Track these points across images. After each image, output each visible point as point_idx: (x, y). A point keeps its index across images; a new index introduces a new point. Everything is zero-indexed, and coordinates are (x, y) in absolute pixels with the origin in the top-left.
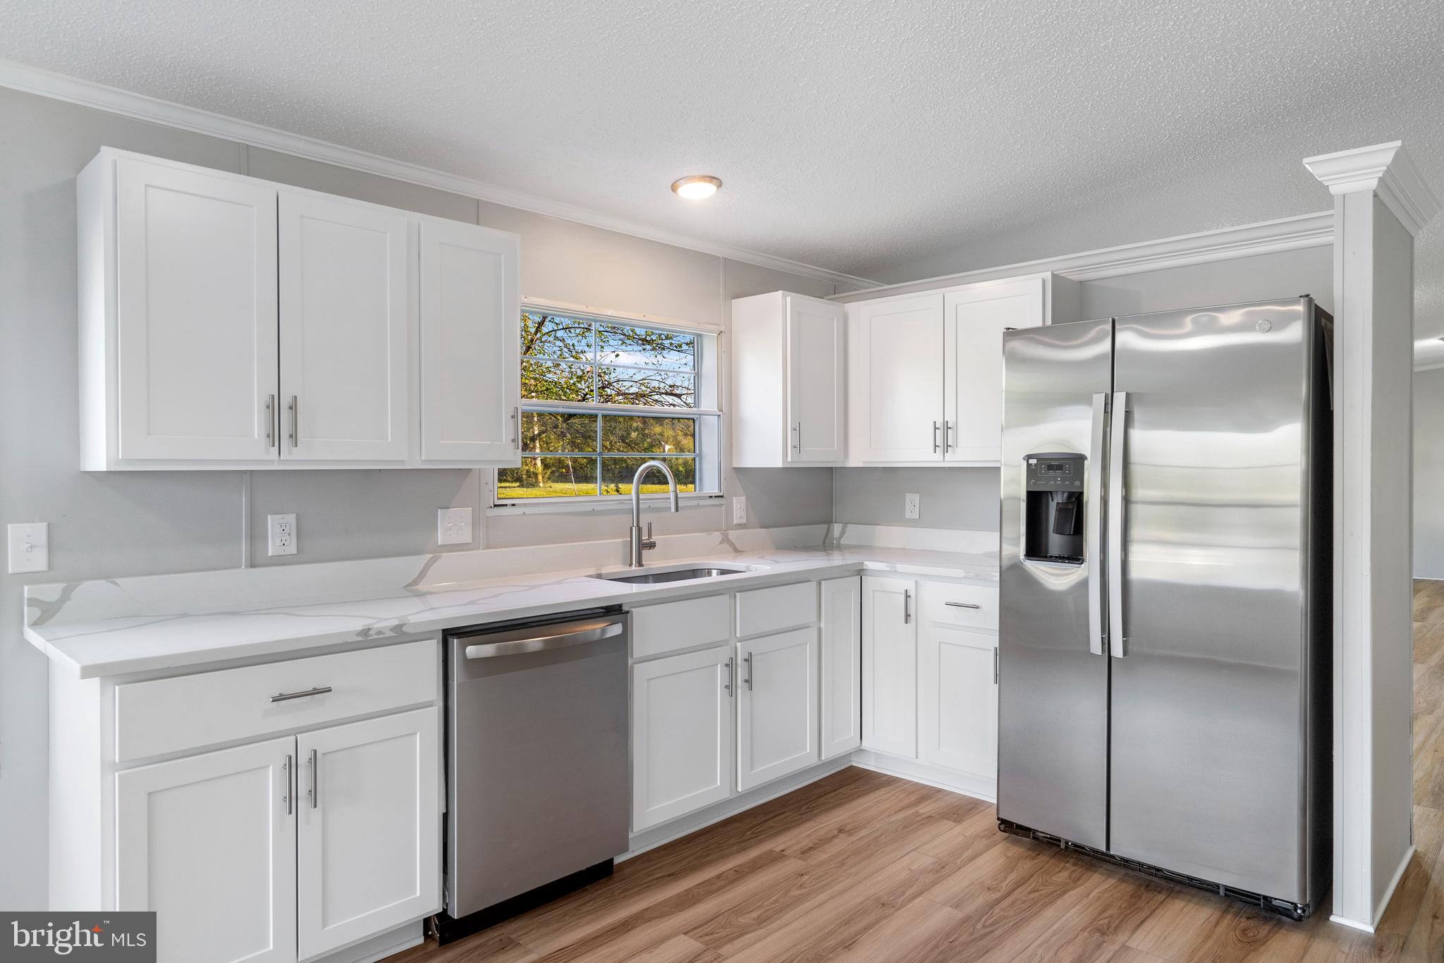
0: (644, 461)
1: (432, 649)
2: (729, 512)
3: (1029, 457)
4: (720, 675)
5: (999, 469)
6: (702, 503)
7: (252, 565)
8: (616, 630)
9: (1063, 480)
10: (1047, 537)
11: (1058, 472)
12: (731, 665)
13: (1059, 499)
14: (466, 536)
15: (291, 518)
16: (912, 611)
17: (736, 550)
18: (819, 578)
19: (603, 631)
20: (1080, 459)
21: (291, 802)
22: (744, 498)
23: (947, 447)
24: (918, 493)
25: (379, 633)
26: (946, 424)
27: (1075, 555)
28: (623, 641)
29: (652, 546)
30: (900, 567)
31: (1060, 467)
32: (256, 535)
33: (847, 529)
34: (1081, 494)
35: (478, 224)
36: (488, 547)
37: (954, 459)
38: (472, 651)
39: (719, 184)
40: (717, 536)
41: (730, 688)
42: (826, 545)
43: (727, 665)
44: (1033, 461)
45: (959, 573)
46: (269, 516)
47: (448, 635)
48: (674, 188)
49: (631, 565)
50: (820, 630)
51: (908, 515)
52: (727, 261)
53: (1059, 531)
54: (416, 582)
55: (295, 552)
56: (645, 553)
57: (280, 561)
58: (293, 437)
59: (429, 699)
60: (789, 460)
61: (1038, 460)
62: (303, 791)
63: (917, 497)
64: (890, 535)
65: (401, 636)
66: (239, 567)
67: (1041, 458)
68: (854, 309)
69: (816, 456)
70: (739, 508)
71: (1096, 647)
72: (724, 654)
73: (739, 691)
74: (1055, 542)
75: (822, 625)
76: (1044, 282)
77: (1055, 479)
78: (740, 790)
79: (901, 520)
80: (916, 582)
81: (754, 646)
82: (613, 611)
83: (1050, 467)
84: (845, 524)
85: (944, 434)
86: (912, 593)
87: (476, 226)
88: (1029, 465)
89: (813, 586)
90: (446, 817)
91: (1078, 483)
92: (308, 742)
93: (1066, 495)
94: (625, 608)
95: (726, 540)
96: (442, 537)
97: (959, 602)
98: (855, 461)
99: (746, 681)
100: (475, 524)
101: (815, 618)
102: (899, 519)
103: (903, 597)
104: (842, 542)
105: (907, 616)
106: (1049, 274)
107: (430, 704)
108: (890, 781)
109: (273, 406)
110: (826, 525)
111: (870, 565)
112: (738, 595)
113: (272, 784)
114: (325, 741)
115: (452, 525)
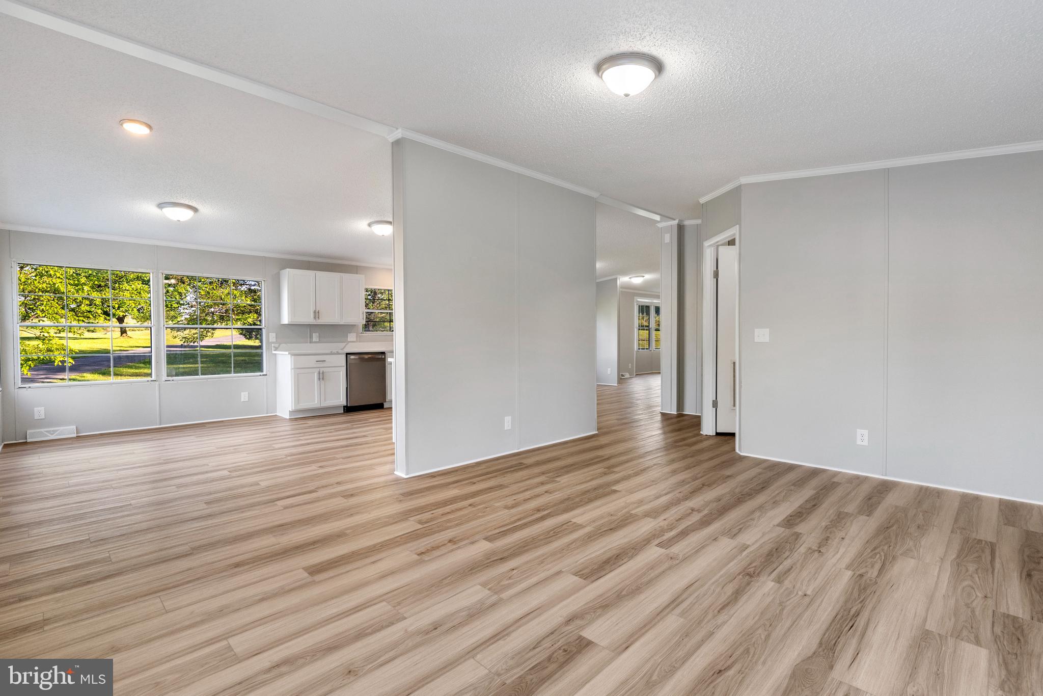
1: (344, 357)
7: (310, 343)
8: (383, 357)
15: (318, 334)
19: (380, 357)
21: (319, 379)
25: (334, 352)
28: (386, 359)
32: (311, 337)
35: (358, 274)
36: (359, 342)
38: (352, 357)
47: (347, 354)
57: (316, 342)
58: (318, 318)
59: (344, 364)
62: (321, 378)
65: (338, 353)
82: (383, 353)
87: (350, 274)
90: (347, 388)
92: (322, 370)
94: (385, 353)
100: (356, 337)
107: (343, 366)
109: (315, 312)
113: (316, 375)
114: (325, 370)
115: (352, 337)
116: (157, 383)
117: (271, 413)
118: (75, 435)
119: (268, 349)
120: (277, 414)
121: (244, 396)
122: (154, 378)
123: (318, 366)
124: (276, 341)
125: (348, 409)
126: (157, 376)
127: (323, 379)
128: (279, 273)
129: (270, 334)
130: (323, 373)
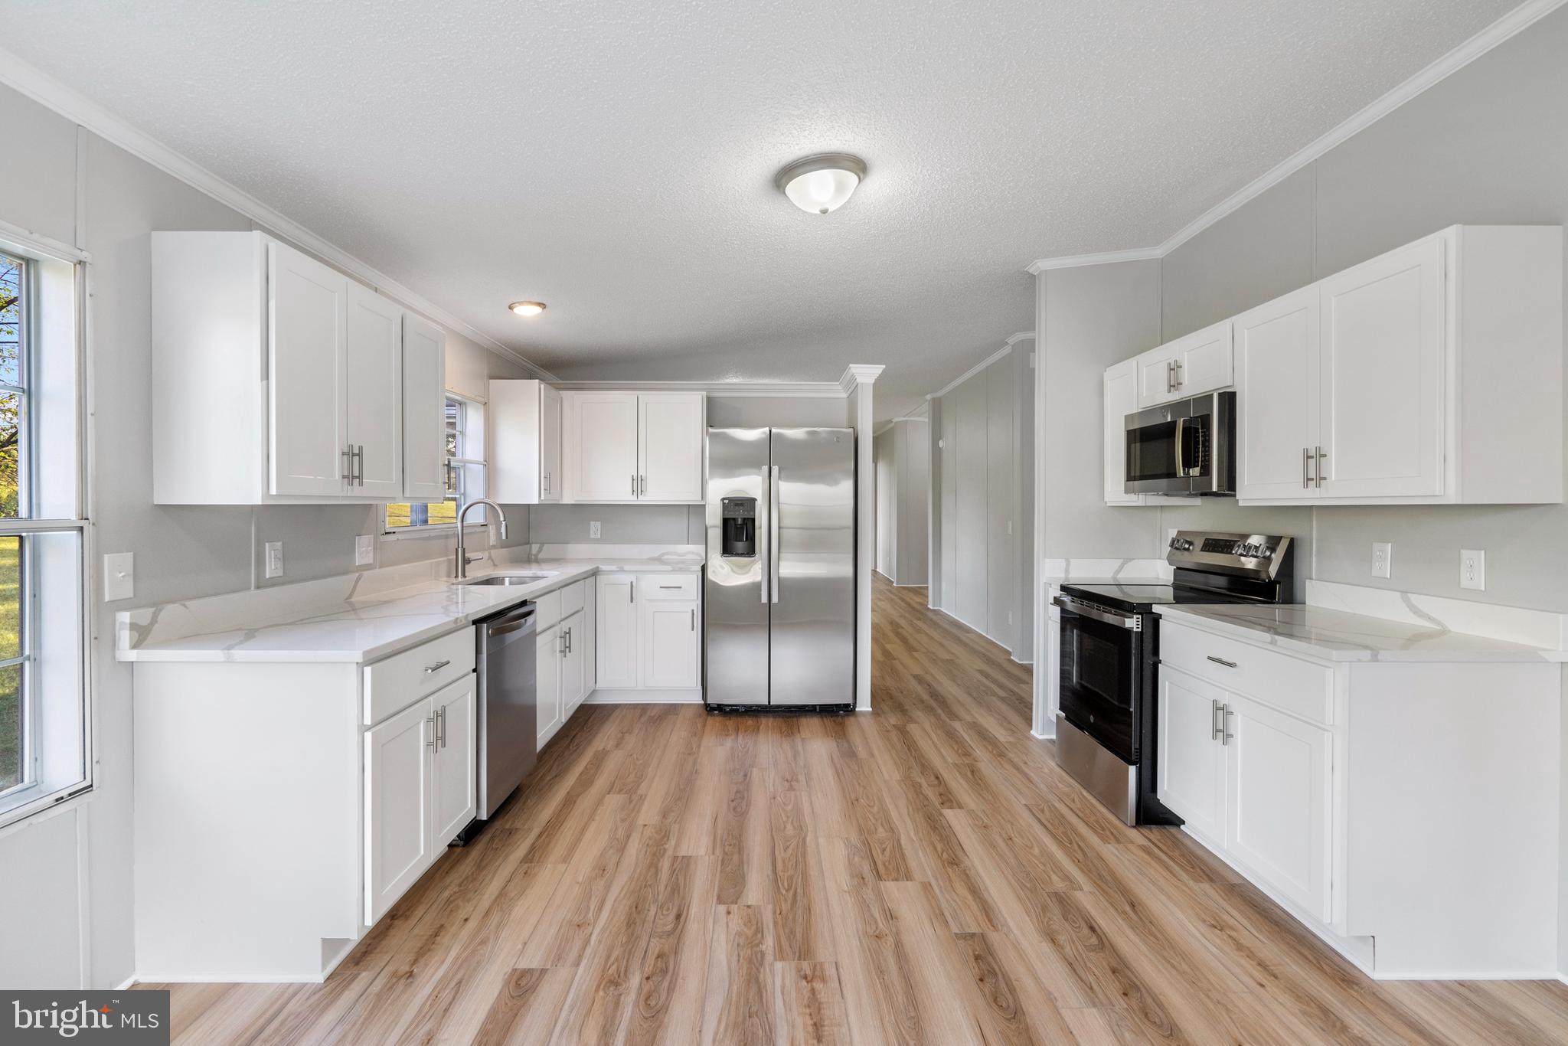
2: (489, 536)
3: (723, 499)
6: (477, 530)
9: (743, 512)
11: (741, 508)
13: (741, 522)
20: (754, 500)
23: (638, 492)
27: (751, 552)
30: (627, 568)
31: (742, 505)
33: (544, 548)
34: (753, 520)
36: (381, 566)
37: (644, 500)
39: (542, 305)
44: (726, 501)
48: (511, 308)
51: (592, 536)
54: (350, 596)
55: (281, 574)
61: (729, 500)
63: (598, 524)
64: (578, 550)
66: (249, 588)
67: (730, 500)
70: (493, 533)
71: (764, 600)
74: (741, 546)
77: (739, 511)
79: (587, 540)
80: (638, 576)
83: (736, 505)
84: (542, 544)
85: (638, 484)
86: (635, 583)
88: (724, 503)
89: (582, 583)
91: (752, 513)
93: (745, 520)
96: (359, 560)
98: (568, 500)
102: (585, 539)
104: (540, 557)
105: (633, 599)
108: (616, 707)
110: (526, 546)
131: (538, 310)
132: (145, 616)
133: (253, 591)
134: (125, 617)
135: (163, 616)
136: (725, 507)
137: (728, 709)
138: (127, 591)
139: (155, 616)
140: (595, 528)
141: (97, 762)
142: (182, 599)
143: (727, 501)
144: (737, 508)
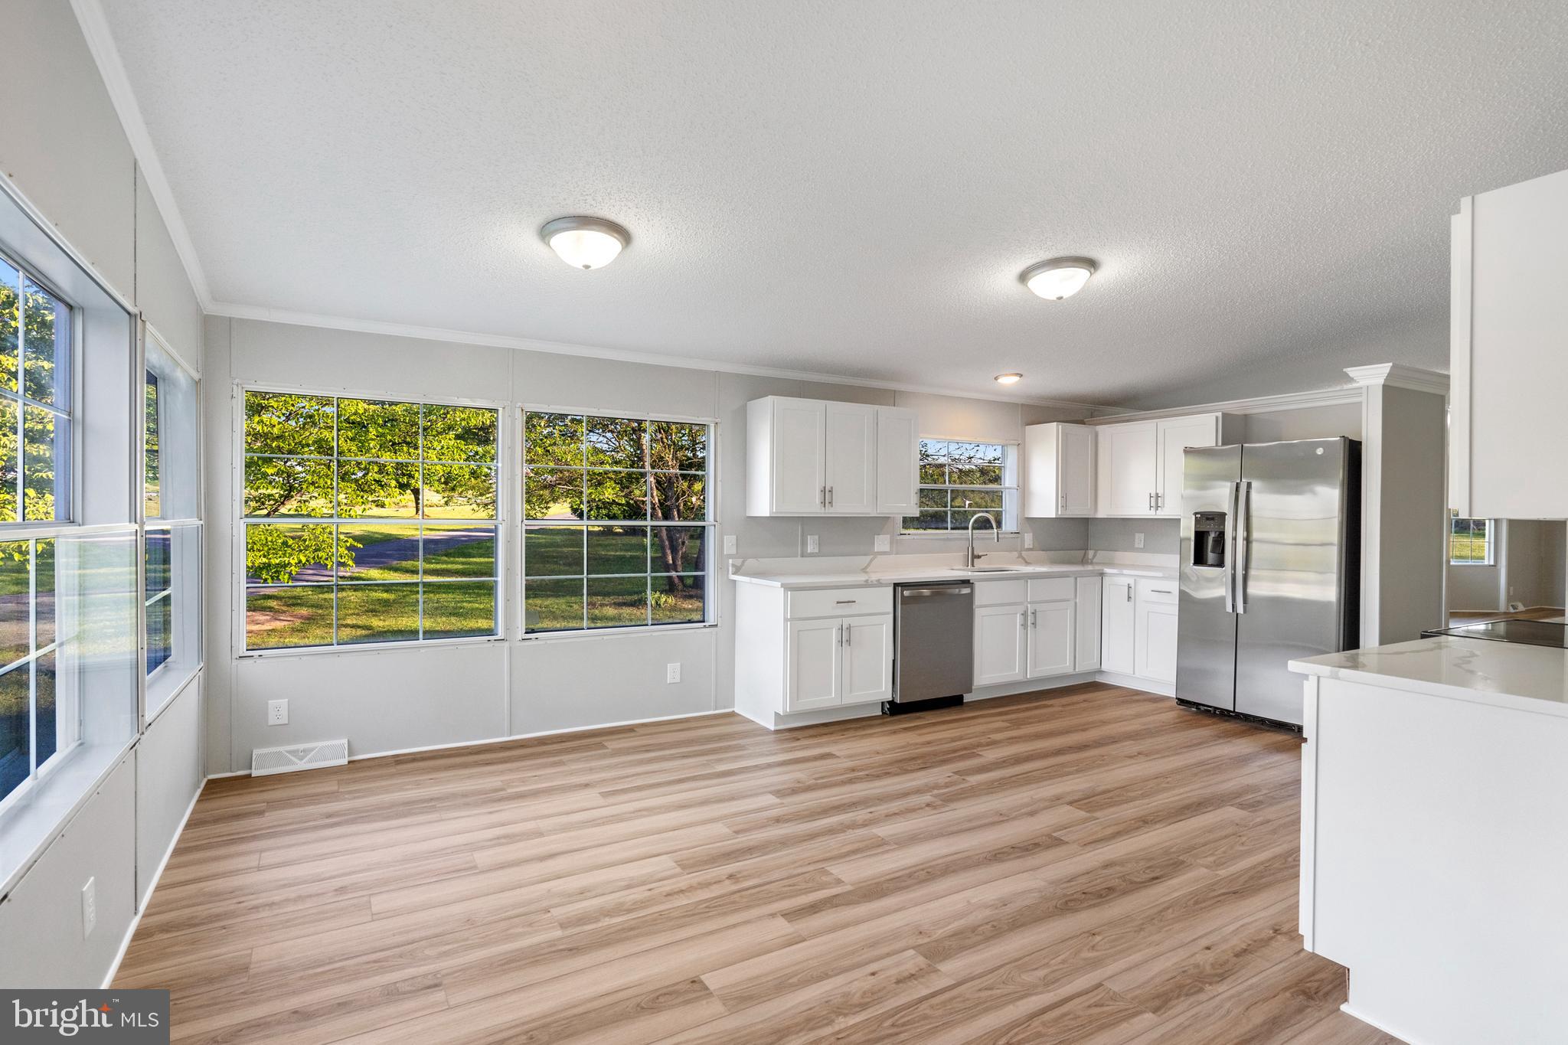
0: (975, 513)
1: (891, 589)
2: (1023, 541)
3: (1196, 514)
4: (1019, 619)
5: (1179, 520)
6: (1006, 536)
7: (802, 556)
8: (966, 591)
9: (1214, 525)
10: (1207, 556)
11: (1212, 522)
12: (1025, 615)
13: (1212, 535)
14: (887, 548)
15: (817, 537)
16: (1132, 595)
17: (1026, 562)
18: (1076, 576)
19: (960, 591)
20: (1223, 515)
21: (841, 642)
22: (1031, 534)
23: (1157, 507)
24: (1142, 533)
25: (872, 582)
26: (1157, 496)
27: (1220, 563)
28: (971, 596)
29: (979, 557)
30: (1125, 572)
31: (1213, 519)
32: (804, 543)
33: (1098, 555)
34: (1223, 533)
35: (894, 405)
36: (897, 554)
37: (1161, 514)
38: (906, 593)
39: (1021, 376)
40: (1016, 554)
41: (1024, 626)
42: (1084, 561)
43: (1022, 614)
45: (1160, 574)
46: (809, 537)
47: (896, 585)
48: (996, 378)
49: (968, 566)
50: (1076, 603)
51: (1136, 546)
52: (1022, 405)
53: (1213, 552)
54: (866, 567)
55: (817, 552)
56: (975, 560)
57: (812, 555)
58: (829, 502)
59: (888, 611)
60: (1060, 513)
62: (844, 639)
63: (1142, 536)
64: (1122, 556)
65: (879, 584)
66: (797, 557)
67: (1202, 514)
68: (1103, 430)
69: (1077, 511)
70: (1028, 539)
71: (1229, 609)
72: (1021, 609)
73: (1029, 628)
74: (1211, 557)
75: (1078, 600)
76: (1217, 418)
77: (1210, 525)
78: (1028, 677)
79: (1132, 548)
80: (1135, 580)
81: (1038, 607)
82: (966, 582)
83: (1208, 519)
84: (1096, 551)
85: (1156, 500)
86: (1132, 585)
87: (893, 407)
88: (1196, 518)
89: (1072, 580)
90: (894, 661)
91: (1221, 525)
92: (846, 622)
93: (1217, 533)
94: (971, 581)
95: (1020, 556)
96: (877, 548)
97: (1160, 590)
98: (1101, 514)
99: (1033, 624)
100: (891, 543)
101: (1073, 597)
102: (1131, 548)
103: (1127, 588)
104: (1094, 561)
105: (1129, 598)
106: (1220, 413)
107: (888, 613)
109: (823, 491)
110: (1084, 551)
111: (1107, 570)
112: (1029, 581)
113: (834, 635)
114: (854, 621)
115: (882, 543)
116: (506, 644)
117: (725, 708)
118: (344, 761)
119: (722, 568)
120: (737, 711)
121: (673, 672)
122: (501, 634)
123: (839, 612)
124: (737, 553)
125: (895, 709)
126: (507, 629)
127: (849, 641)
128: (746, 404)
129: (725, 537)
130: (849, 628)
131: (1016, 379)
132: (739, 562)
133: (799, 558)
134: (730, 561)
135: (747, 563)
136: (1197, 521)
137: (1202, 708)
138: (734, 551)
139: (743, 562)
140: (1139, 539)
141: (721, 617)
142: (756, 557)
143: (1199, 516)
144: (1208, 522)
